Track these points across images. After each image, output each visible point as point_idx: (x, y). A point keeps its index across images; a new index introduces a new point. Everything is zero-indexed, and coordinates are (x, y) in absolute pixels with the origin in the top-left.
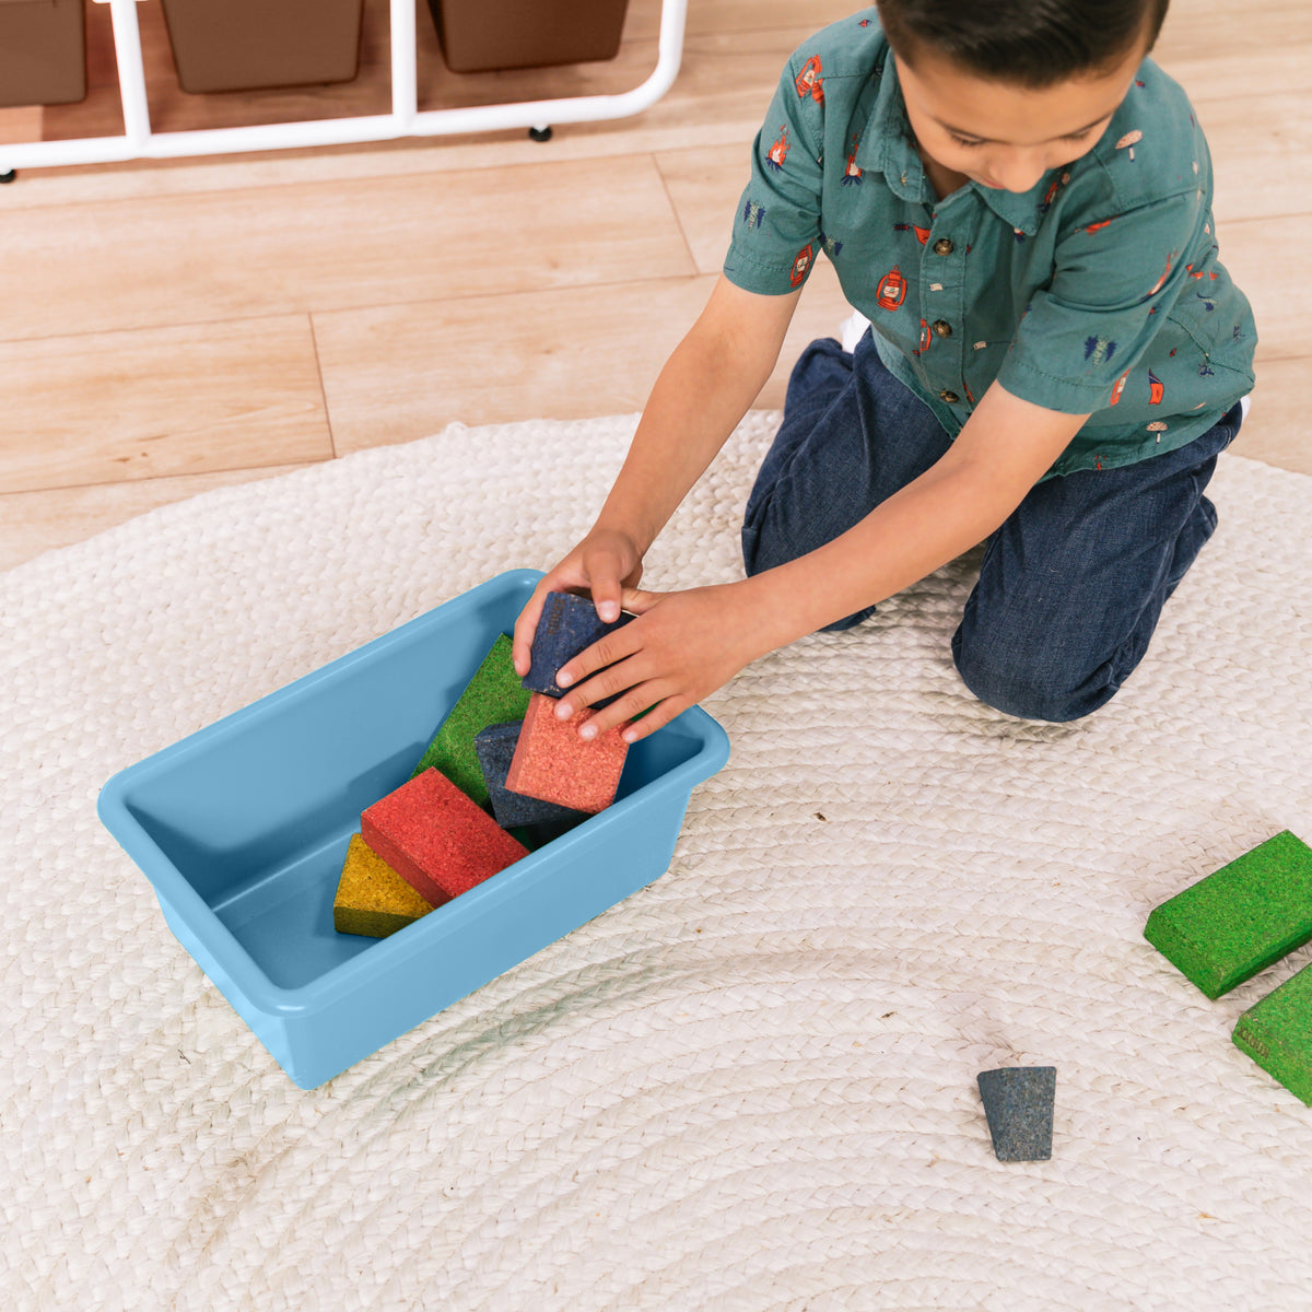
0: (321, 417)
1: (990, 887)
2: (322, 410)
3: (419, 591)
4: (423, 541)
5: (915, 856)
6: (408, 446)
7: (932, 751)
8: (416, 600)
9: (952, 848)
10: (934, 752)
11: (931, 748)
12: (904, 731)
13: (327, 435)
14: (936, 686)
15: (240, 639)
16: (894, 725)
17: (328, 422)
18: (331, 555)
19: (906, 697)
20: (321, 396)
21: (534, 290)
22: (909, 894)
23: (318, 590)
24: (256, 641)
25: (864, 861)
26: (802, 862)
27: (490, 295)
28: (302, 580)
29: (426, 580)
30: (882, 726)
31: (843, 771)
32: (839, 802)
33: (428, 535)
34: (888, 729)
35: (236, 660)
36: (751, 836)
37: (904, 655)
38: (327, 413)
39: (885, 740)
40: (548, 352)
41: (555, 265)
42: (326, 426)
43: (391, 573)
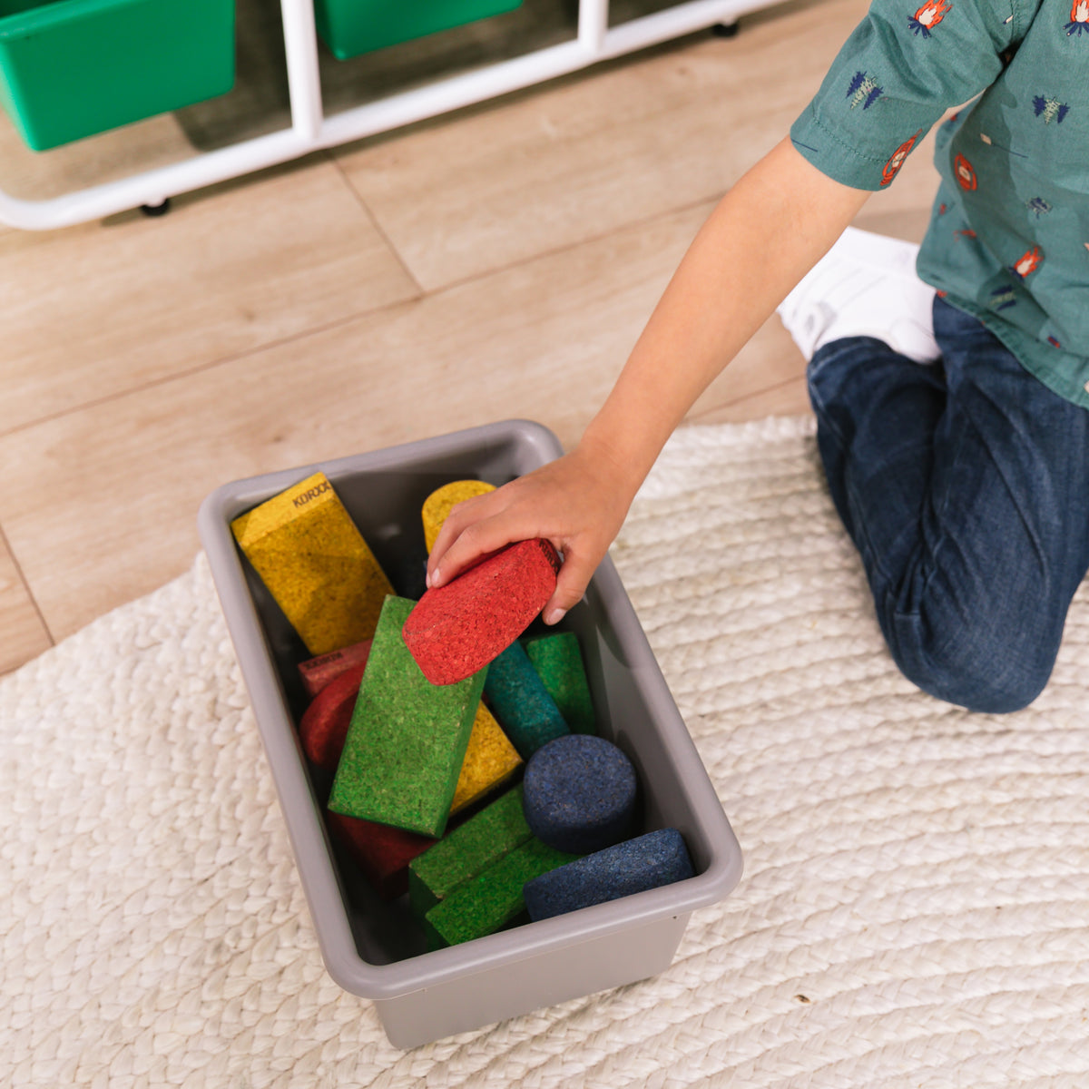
0: (22, 596)
1: (1017, 1041)
2: (20, 586)
3: (233, 805)
4: (215, 730)
5: (922, 1022)
6: (156, 596)
7: (896, 870)
8: (234, 818)
9: (959, 997)
10: (901, 869)
11: (894, 866)
12: (859, 850)
13: (37, 620)
14: (877, 782)
15: (27, 937)
16: (846, 846)
17: (33, 601)
18: (105, 781)
19: (850, 805)
20: (11, 566)
21: (233, 357)
22: (933, 1078)
23: (106, 837)
24: (48, 935)
25: (868, 1047)
26: (798, 1069)
27: (184, 375)
28: (82, 827)
29: (237, 785)
30: (832, 850)
31: (809, 925)
32: (816, 970)
33: (219, 719)
34: (840, 852)
35: (31, 971)
36: (731, 1049)
37: (830, 748)
38: (27, 588)
39: (840, 870)
40: (278, 439)
41: (250, 316)
42: (31, 609)
43: (190, 787)
